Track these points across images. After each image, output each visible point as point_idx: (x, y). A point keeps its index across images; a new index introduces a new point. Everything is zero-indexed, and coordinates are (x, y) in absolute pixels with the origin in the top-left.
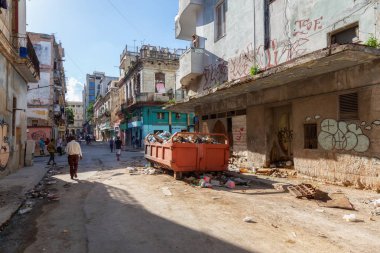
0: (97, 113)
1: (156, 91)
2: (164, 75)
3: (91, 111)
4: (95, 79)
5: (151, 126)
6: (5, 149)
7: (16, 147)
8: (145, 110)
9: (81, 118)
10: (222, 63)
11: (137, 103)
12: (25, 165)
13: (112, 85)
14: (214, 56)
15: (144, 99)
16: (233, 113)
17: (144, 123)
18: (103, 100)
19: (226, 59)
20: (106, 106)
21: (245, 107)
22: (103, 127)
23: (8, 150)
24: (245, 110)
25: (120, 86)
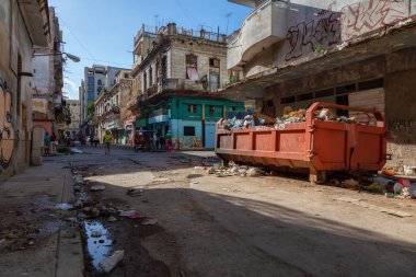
0: (100, 111)
1: (187, 77)
2: (196, 57)
3: (92, 109)
4: (93, 73)
5: (180, 121)
6: (9, 133)
7: (22, 134)
8: (174, 101)
9: (77, 118)
10: (326, 16)
11: (164, 92)
12: (32, 164)
13: (121, 76)
14: (308, 10)
15: (173, 86)
16: (351, 88)
17: (173, 117)
18: (109, 95)
19: (336, 9)
20: (113, 101)
21: (381, 76)
22: (109, 126)
23: (12, 136)
24: (382, 80)
25: (134, 75)
